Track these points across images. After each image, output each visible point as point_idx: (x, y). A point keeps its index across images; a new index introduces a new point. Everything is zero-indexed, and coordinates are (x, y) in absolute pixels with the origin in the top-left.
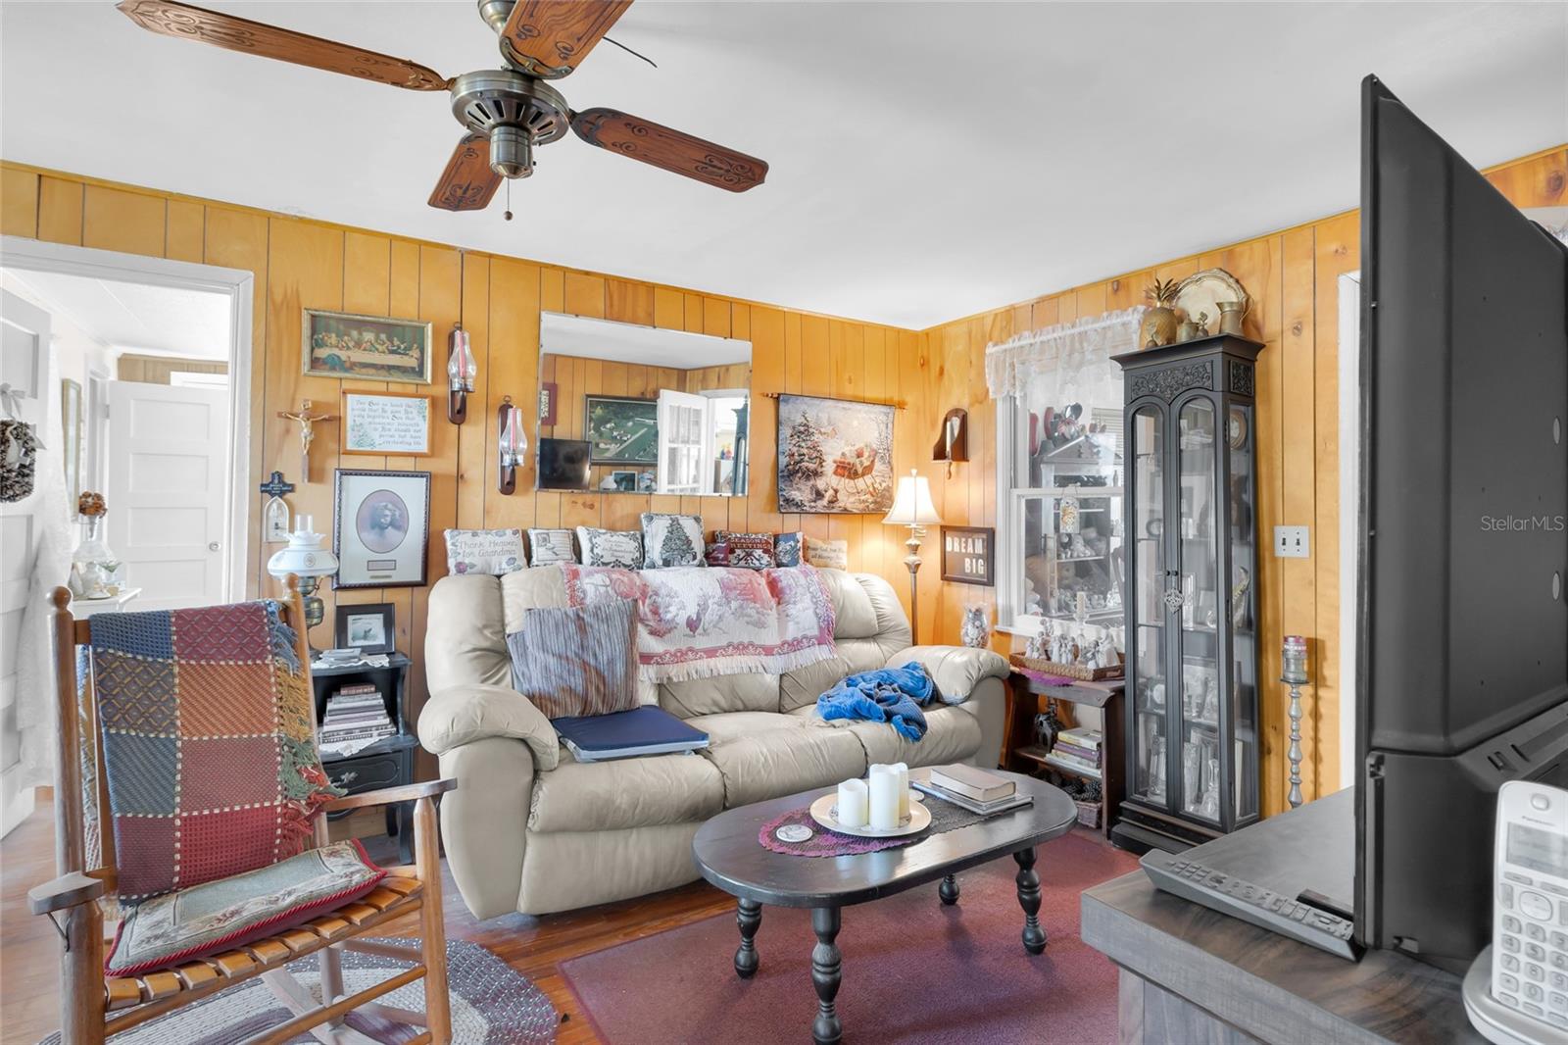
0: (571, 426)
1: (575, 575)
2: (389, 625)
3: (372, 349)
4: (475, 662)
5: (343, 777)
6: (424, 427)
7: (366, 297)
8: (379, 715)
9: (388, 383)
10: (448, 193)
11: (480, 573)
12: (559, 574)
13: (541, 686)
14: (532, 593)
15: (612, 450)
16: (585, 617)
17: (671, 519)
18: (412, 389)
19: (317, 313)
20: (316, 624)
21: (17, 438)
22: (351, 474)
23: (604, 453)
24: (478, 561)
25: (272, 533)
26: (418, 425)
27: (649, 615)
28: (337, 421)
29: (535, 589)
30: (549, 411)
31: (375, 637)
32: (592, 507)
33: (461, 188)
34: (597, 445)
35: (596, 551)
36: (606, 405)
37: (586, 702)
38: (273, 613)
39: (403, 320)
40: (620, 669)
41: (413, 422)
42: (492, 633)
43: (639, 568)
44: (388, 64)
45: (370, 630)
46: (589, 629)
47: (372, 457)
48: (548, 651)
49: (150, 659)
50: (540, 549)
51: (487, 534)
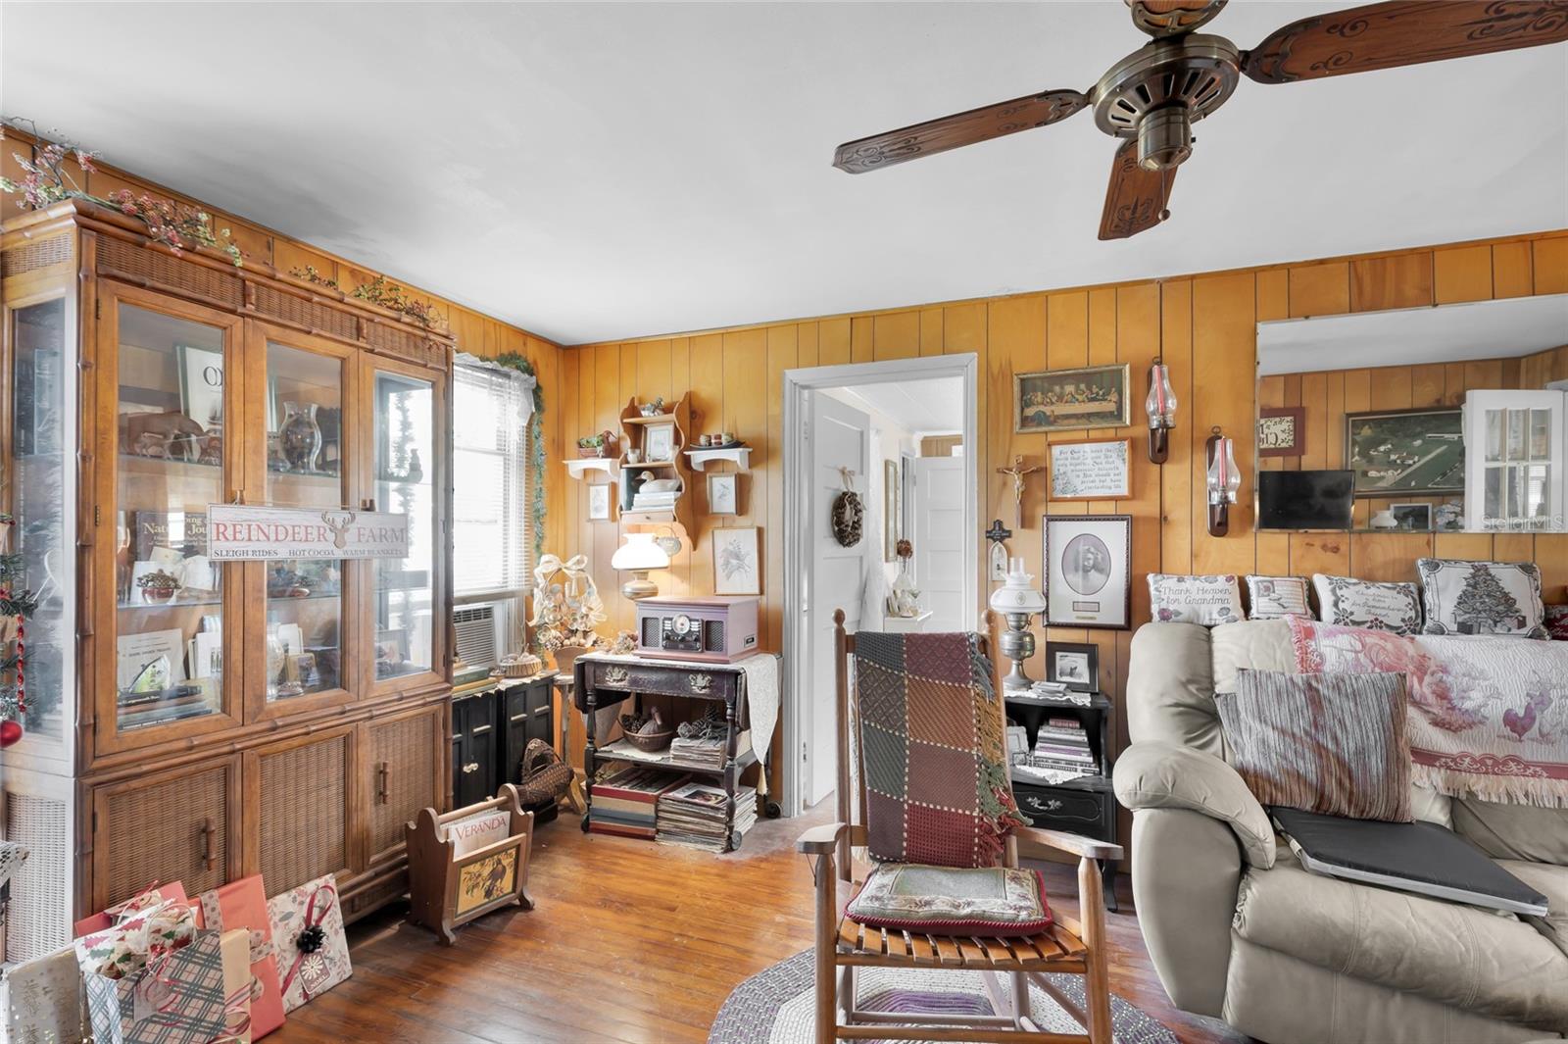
0: (1324, 453)
1: (1309, 634)
2: (1093, 665)
3: (1074, 400)
4: (1177, 718)
5: (1050, 803)
6: (1124, 470)
7: (1067, 353)
8: (1084, 752)
9: (1088, 430)
10: (1116, 220)
11: (1188, 622)
12: (1284, 631)
13: (1257, 762)
14: (1248, 650)
15: (1391, 477)
16: (1320, 687)
17: (1473, 567)
18: (1111, 433)
19: (1025, 376)
20: (1028, 656)
21: (850, 503)
22: (1056, 520)
23: (1376, 483)
24: (1185, 610)
25: (995, 572)
26: (1118, 468)
27: (1431, 699)
28: (1043, 471)
29: (1252, 647)
30: (1295, 440)
31: (1080, 676)
32: (1336, 550)
33: (1128, 209)
34: (1365, 474)
35: (1341, 605)
36: (1378, 423)
37: (1321, 797)
38: (973, 644)
39: (1100, 367)
40: (1376, 764)
41: (1112, 466)
42: (1197, 690)
43: (1414, 632)
44: (1025, 106)
45: (1076, 668)
46: (1325, 704)
47: (1075, 503)
48: (1265, 721)
49: (890, 671)
50: (1261, 600)
51: (1195, 579)
